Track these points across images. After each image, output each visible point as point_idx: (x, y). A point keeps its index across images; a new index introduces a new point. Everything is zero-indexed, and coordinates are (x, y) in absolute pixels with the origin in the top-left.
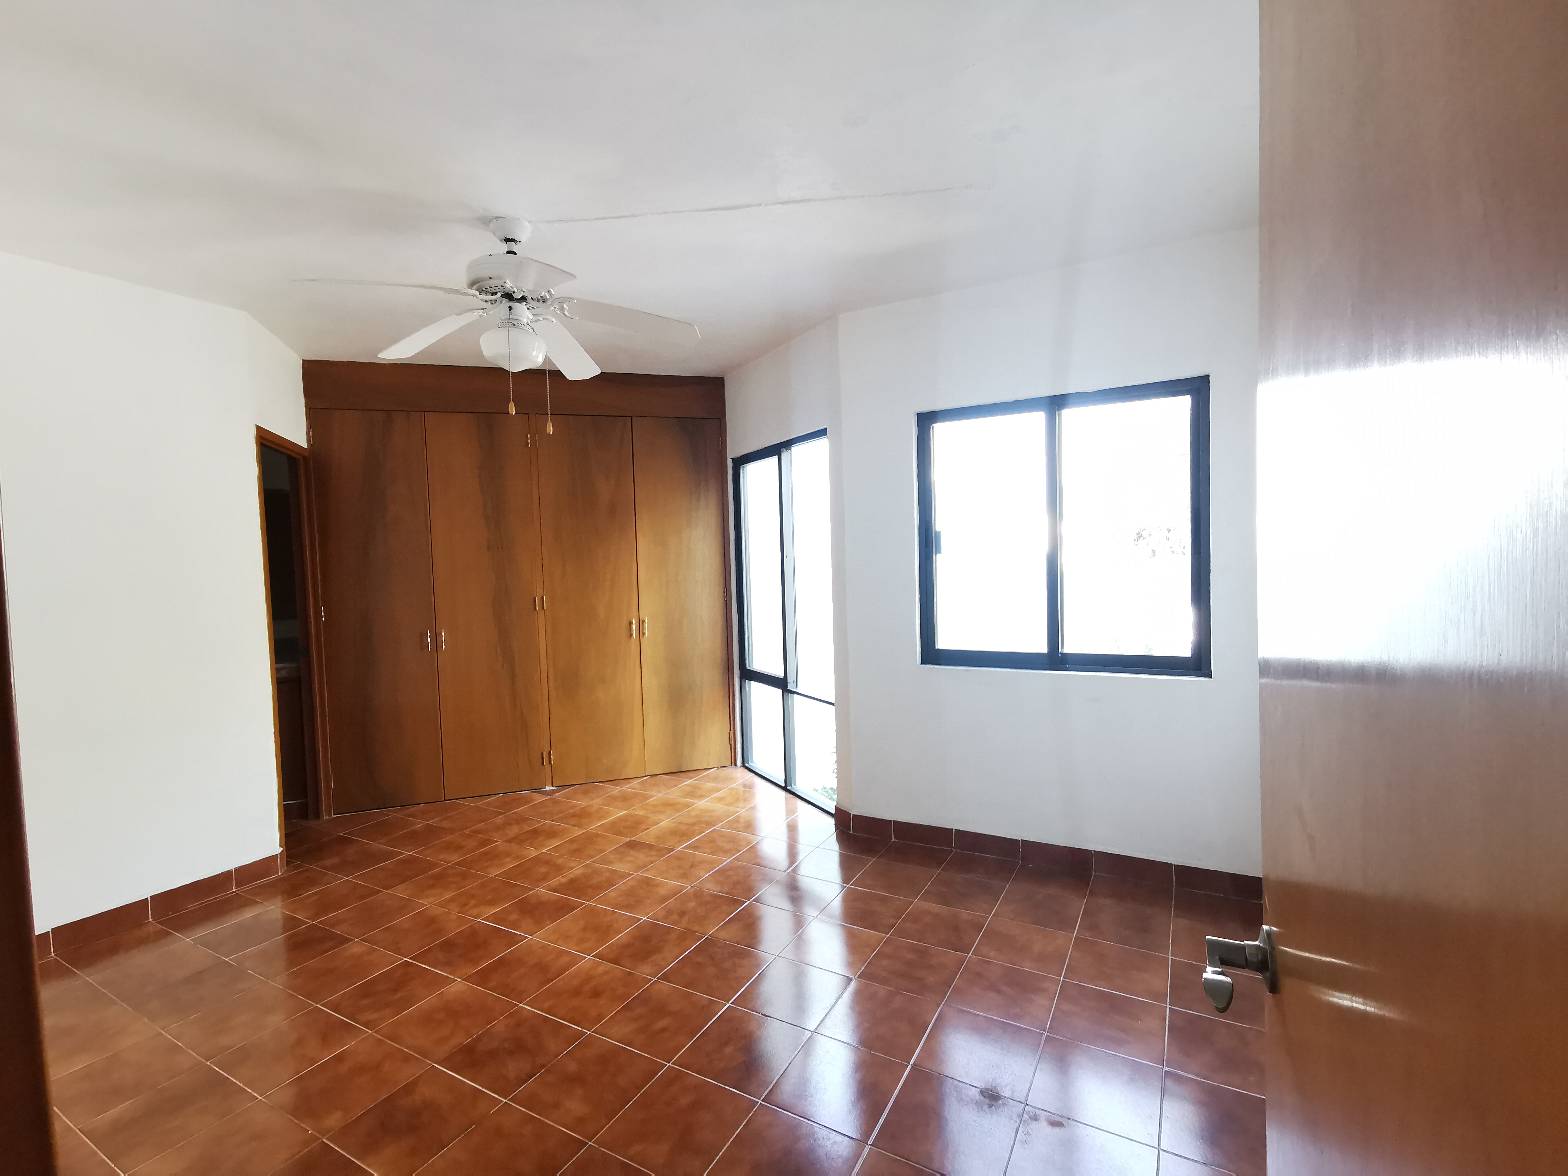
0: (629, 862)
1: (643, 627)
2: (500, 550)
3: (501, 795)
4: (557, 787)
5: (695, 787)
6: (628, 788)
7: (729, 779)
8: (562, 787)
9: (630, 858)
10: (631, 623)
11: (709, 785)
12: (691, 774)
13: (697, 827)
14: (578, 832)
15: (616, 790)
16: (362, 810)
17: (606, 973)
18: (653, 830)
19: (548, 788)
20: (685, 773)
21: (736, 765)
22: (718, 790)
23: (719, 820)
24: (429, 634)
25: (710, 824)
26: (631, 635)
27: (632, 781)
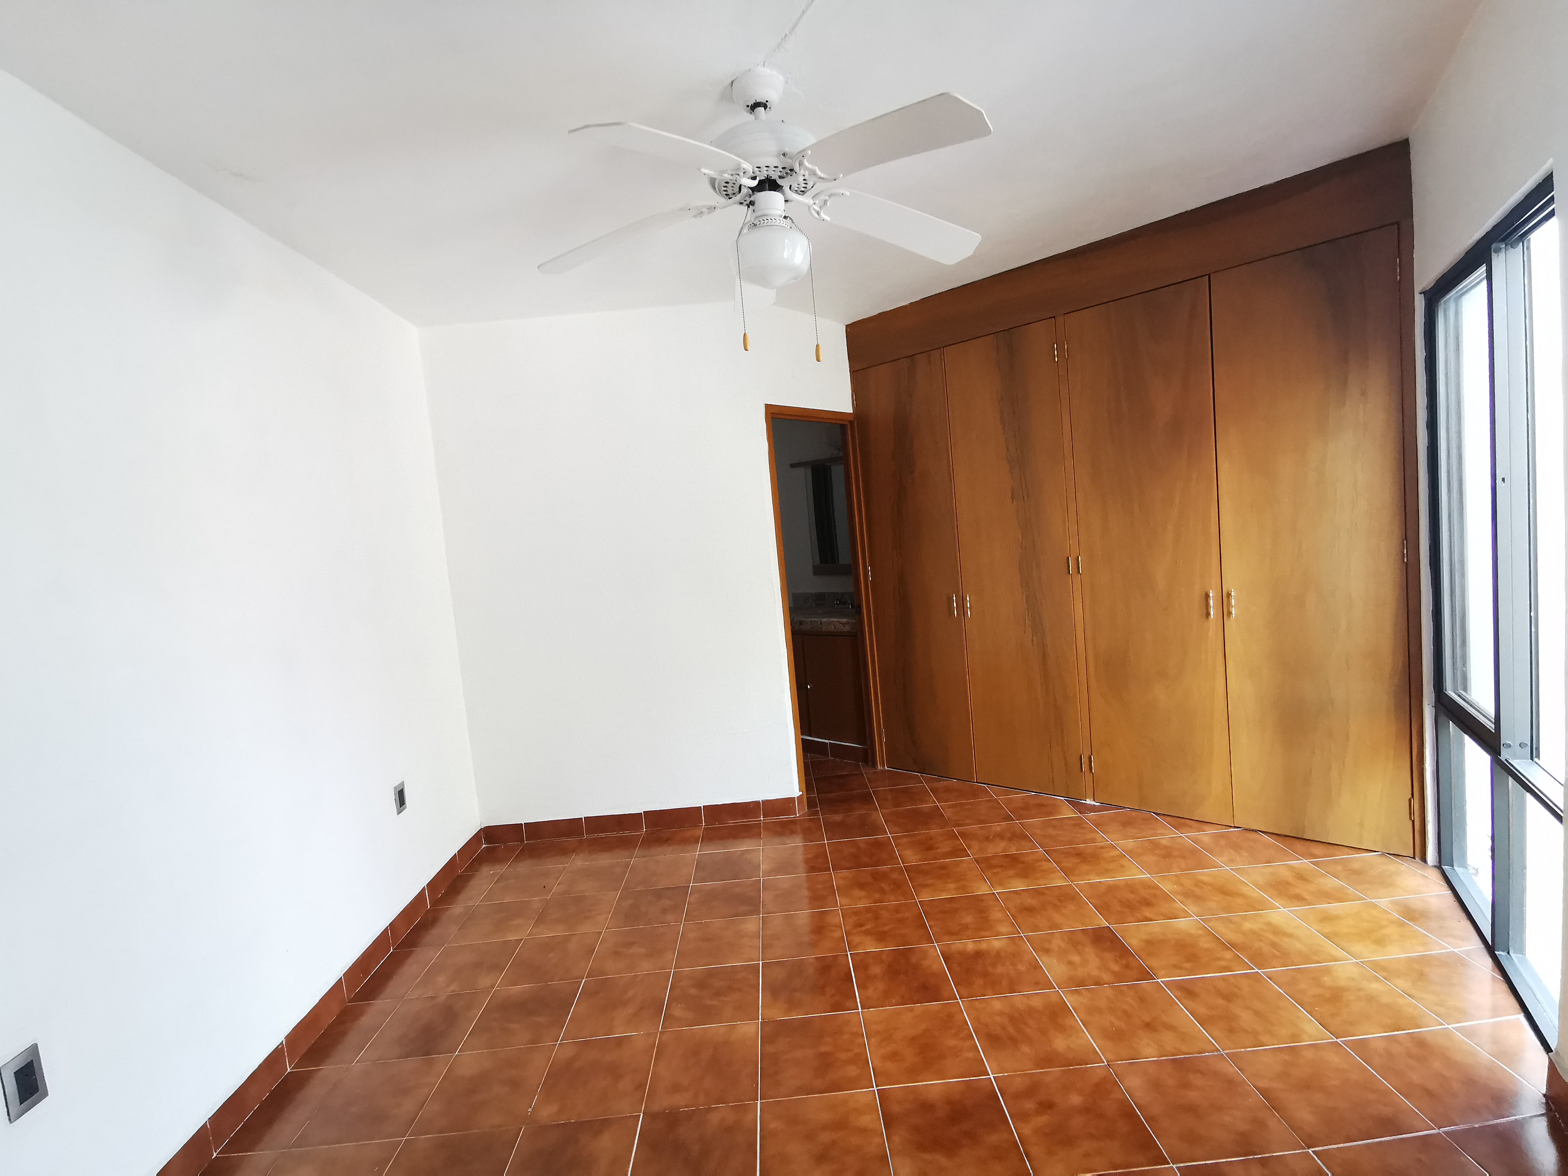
0: (1070, 963)
1: (1229, 603)
2: (1026, 498)
3: (1033, 793)
4: (1101, 803)
5: (1301, 877)
6: (1186, 837)
7: (1384, 882)
8: (1106, 806)
9: (1076, 958)
10: (1207, 596)
11: (1331, 882)
12: (1317, 849)
13: (1228, 955)
14: (1059, 881)
15: (1167, 835)
16: (907, 769)
17: (864, 1131)
18: (1156, 927)
19: (1089, 802)
20: (1308, 843)
21: (1424, 859)
22: (1340, 897)
23: (1284, 957)
24: (954, 598)
25: (1259, 960)
26: (1208, 614)
27: (1205, 827)
